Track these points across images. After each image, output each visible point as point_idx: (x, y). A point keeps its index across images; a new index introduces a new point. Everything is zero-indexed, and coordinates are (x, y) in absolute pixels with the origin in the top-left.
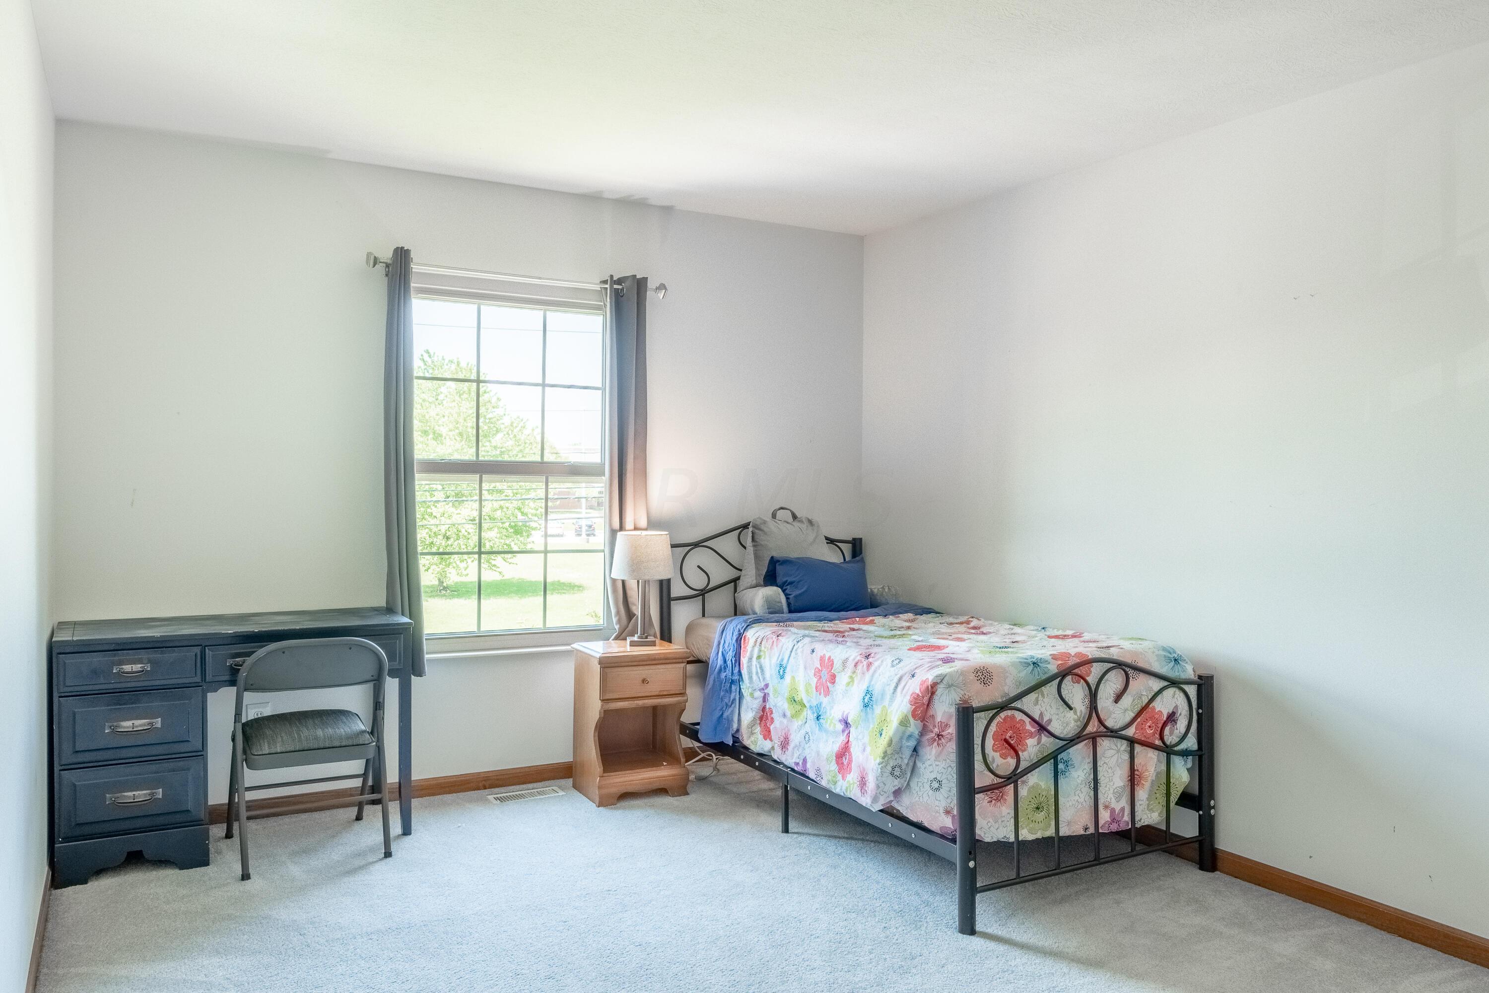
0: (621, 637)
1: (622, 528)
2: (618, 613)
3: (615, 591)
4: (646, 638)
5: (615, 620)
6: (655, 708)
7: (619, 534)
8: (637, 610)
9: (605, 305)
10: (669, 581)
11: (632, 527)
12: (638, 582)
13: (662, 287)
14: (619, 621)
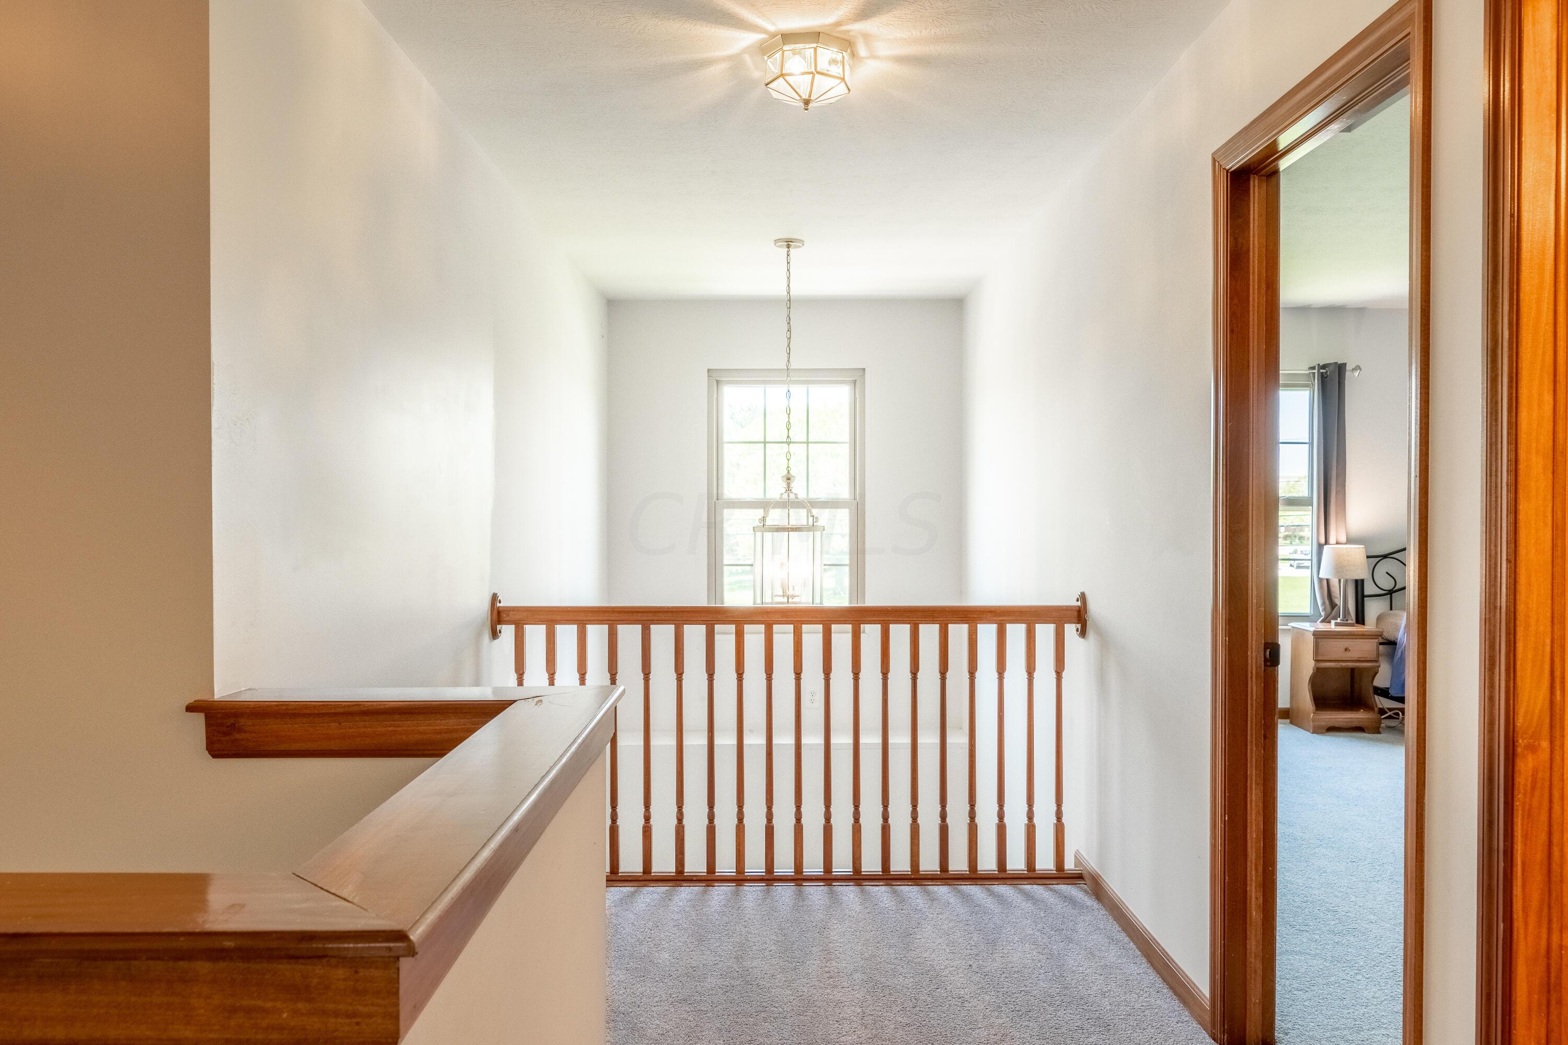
0: (1327, 620)
1: (1326, 542)
2: (1324, 603)
3: (1321, 587)
4: (1347, 620)
5: (1321, 609)
6: (1353, 670)
7: (1325, 547)
8: (1339, 602)
9: (1313, 385)
10: (1362, 581)
11: (1335, 542)
12: (1340, 581)
13: (1358, 368)
14: (1325, 609)
